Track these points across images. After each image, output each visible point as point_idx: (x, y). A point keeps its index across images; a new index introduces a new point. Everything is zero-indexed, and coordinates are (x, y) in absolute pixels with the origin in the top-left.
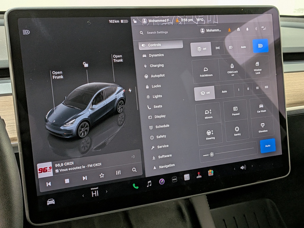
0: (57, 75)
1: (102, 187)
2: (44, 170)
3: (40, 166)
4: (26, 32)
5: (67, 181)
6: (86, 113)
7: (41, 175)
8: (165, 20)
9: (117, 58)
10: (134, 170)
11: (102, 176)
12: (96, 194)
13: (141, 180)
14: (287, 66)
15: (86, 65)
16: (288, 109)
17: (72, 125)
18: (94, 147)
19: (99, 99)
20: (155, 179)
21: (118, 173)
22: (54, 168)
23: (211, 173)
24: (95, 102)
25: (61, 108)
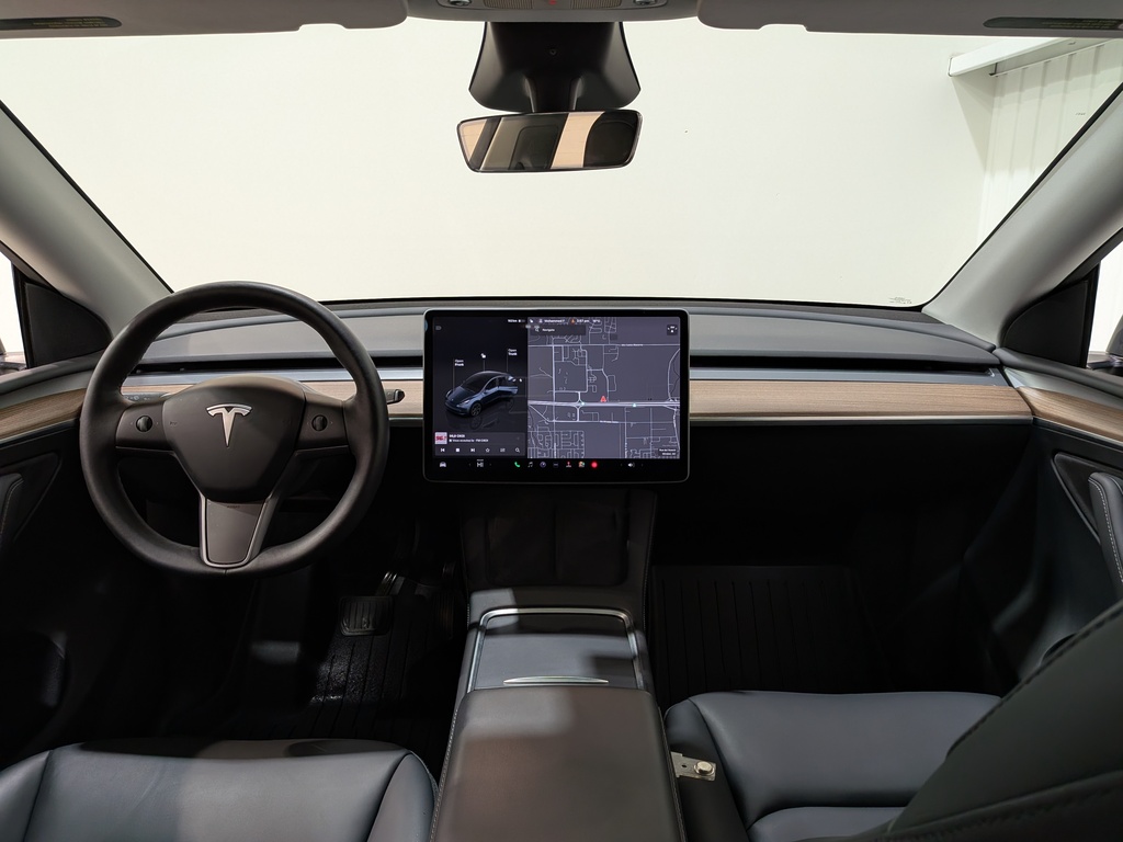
0: (459, 363)
1: (487, 459)
2: (440, 438)
3: (437, 434)
4: (438, 328)
5: (458, 450)
6: (479, 397)
7: (437, 442)
8: (561, 321)
9: (512, 353)
10: (518, 450)
11: (488, 450)
12: (481, 465)
13: (524, 460)
14: (694, 373)
15: (484, 356)
16: (690, 418)
17: (467, 404)
18: (483, 426)
19: (492, 385)
20: (537, 461)
21: (503, 450)
22: (449, 438)
23: (594, 465)
24: (489, 388)
25: (460, 389)
